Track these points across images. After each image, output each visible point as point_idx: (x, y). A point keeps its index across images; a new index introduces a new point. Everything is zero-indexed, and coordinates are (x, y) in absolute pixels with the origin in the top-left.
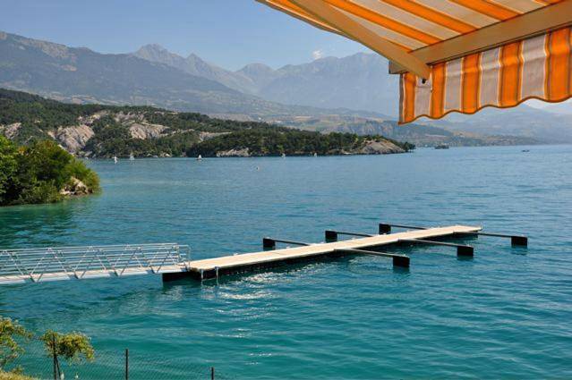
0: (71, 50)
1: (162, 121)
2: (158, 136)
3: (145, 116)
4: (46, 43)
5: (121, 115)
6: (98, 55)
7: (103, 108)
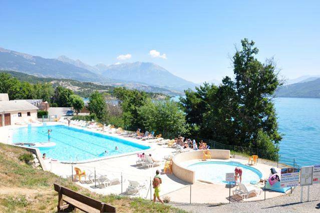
0: (34, 57)
1: (78, 85)
2: (77, 91)
3: (71, 83)
4: (25, 54)
5: (61, 82)
6: (44, 59)
7: (55, 80)
